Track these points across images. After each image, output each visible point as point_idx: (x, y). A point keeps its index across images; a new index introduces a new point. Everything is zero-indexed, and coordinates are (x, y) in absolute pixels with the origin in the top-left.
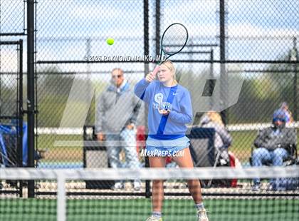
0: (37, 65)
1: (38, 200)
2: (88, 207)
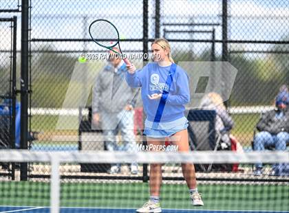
0: (32, 43)
1: (31, 183)
2: (83, 191)
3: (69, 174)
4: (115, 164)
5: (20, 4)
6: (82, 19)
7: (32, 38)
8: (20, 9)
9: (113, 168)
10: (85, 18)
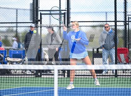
0: (71, 23)
3: (86, 74)
4: (104, 70)
5: (66, 8)
6: (105, 13)
7: (71, 21)
8: (66, 9)
9: (104, 72)
10: (106, 13)
